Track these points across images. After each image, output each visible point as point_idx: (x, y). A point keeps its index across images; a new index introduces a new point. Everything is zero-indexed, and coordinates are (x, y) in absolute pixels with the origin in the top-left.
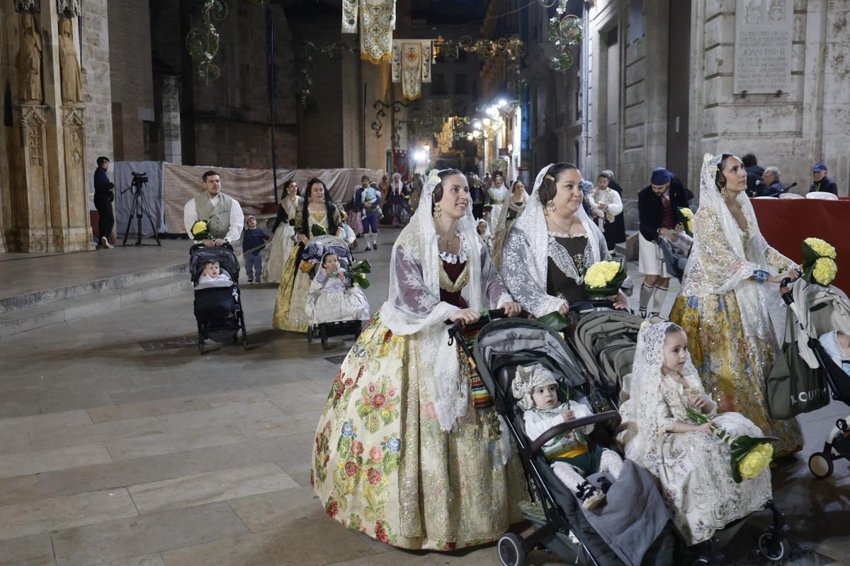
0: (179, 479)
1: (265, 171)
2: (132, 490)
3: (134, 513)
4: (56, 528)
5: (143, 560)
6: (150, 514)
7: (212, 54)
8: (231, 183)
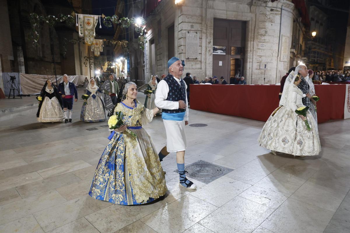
0: (53, 167)
1: (53, 76)
2: (38, 172)
3: (42, 179)
4: (16, 186)
5: (51, 192)
6: (47, 178)
7: (36, 40)
8: (42, 79)
